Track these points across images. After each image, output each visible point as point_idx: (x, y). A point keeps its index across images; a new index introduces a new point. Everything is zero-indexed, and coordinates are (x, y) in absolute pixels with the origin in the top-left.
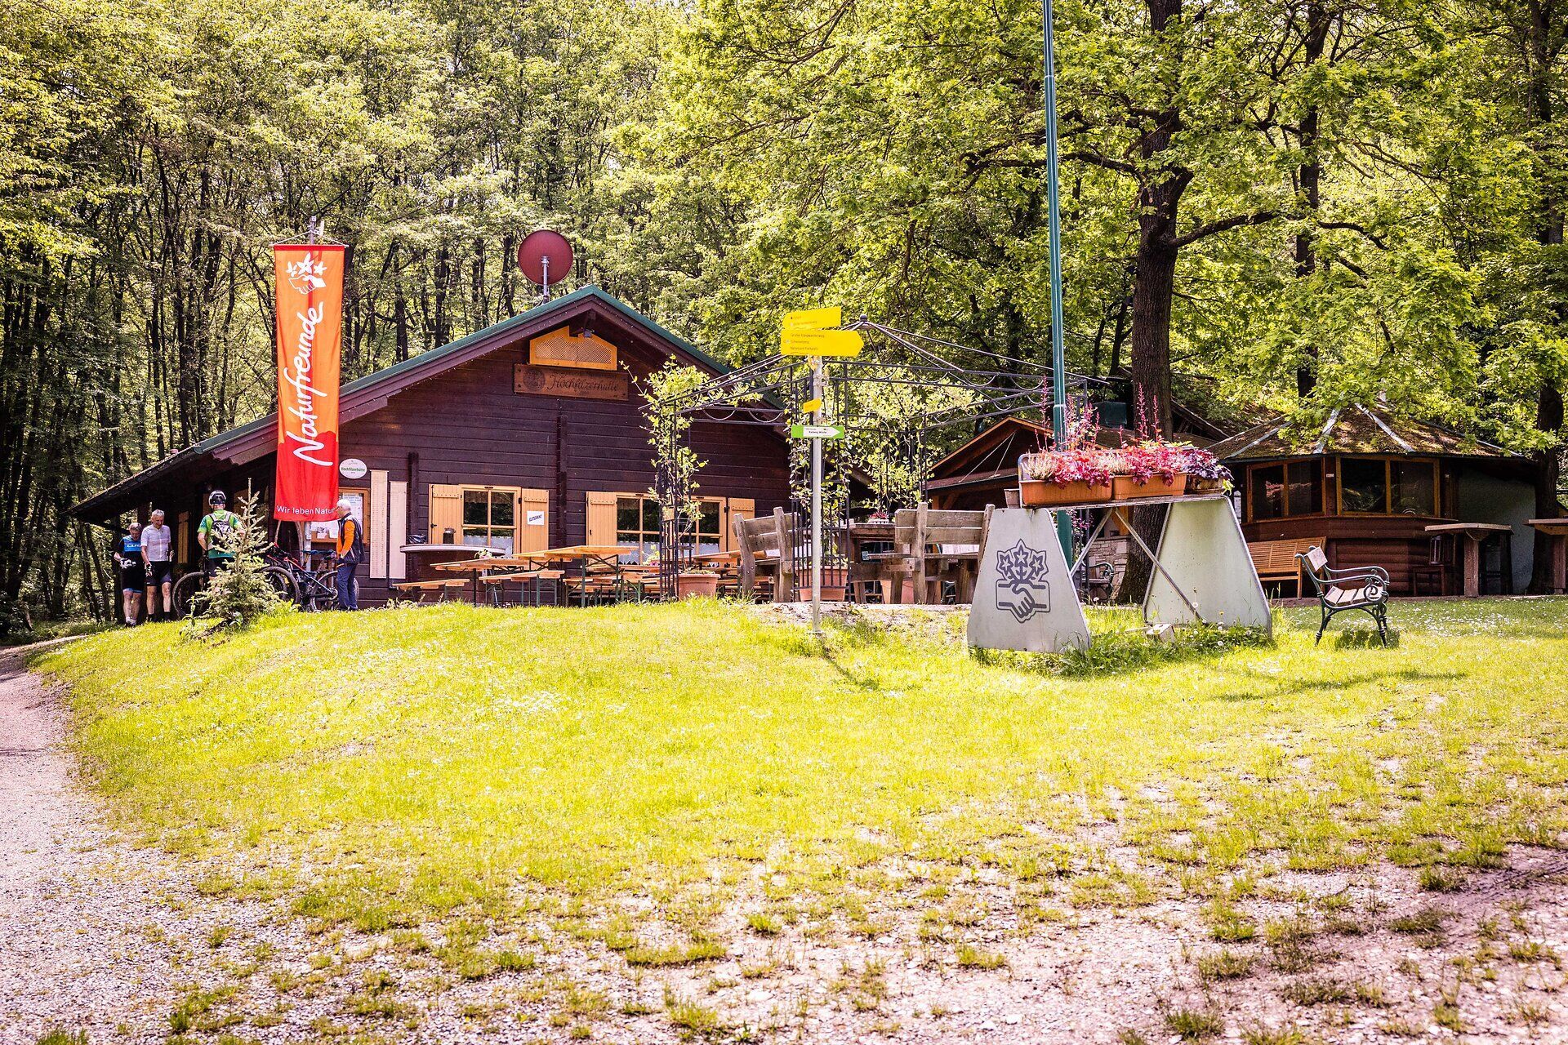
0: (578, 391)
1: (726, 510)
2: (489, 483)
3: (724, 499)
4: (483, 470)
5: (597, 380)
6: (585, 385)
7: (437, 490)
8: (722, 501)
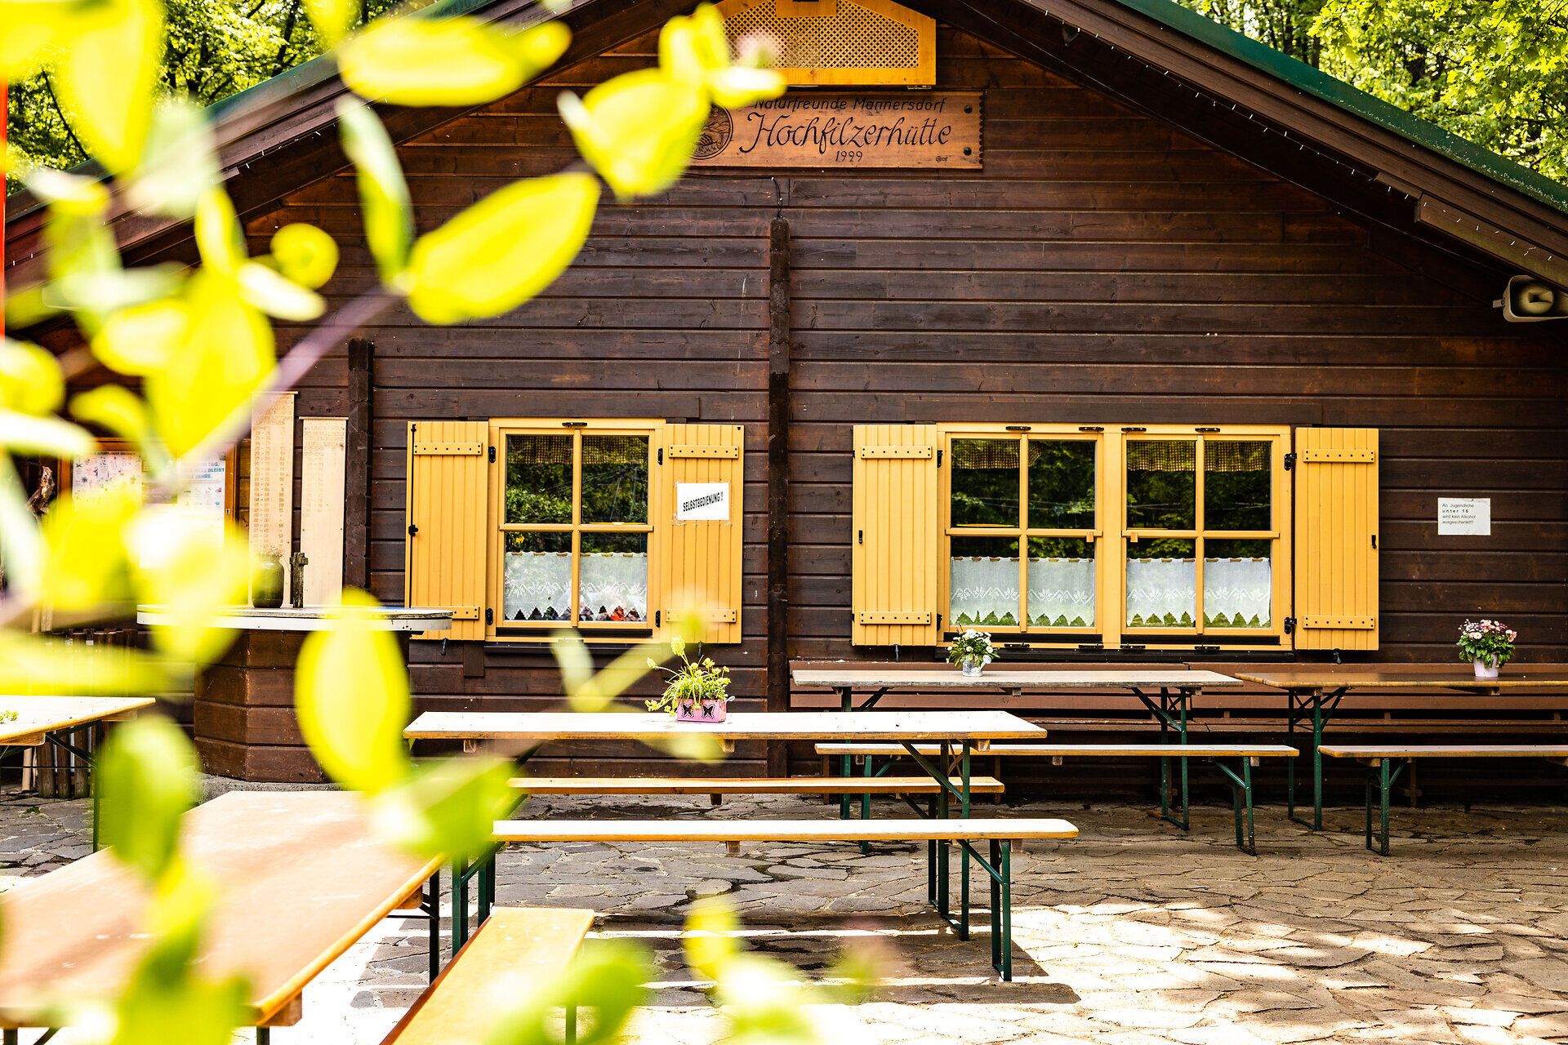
0: (831, 151)
1: (1290, 463)
2: (574, 411)
3: (1285, 431)
4: (557, 380)
5: (887, 118)
6: (849, 132)
7: (427, 435)
8: (1279, 437)
